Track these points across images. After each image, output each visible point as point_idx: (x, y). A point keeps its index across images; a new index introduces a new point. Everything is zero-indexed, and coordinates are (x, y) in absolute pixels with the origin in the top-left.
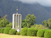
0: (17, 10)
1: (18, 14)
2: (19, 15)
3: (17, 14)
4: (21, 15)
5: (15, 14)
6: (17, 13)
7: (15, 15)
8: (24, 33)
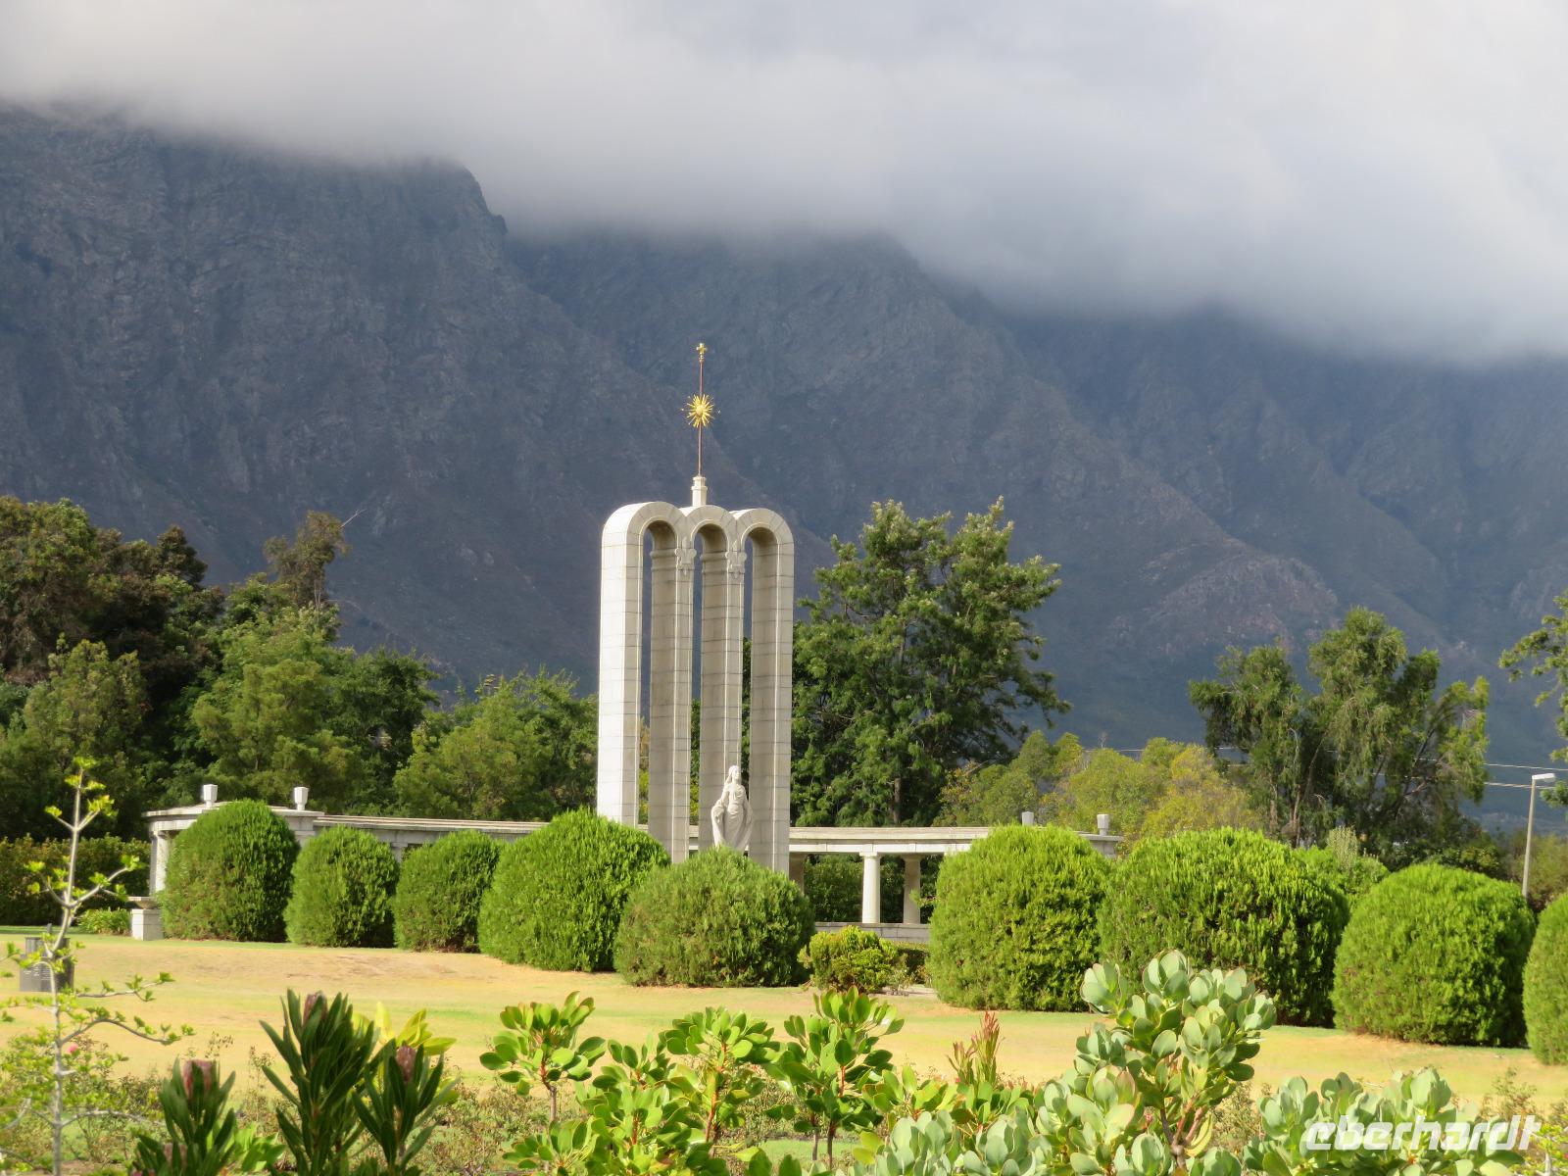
0: (701, 408)
1: (717, 516)
2: (739, 521)
3: (697, 507)
4: (783, 534)
5: (661, 511)
6: (698, 486)
7: (660, 531)
8: (1015, 953)
